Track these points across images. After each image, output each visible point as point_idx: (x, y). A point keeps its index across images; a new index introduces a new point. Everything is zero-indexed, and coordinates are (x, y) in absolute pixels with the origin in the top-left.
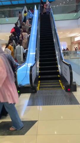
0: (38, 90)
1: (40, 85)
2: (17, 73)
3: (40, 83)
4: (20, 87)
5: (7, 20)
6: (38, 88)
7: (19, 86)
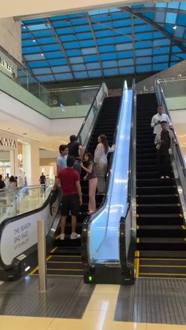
0: (137, 276)
1: (141, 263)
2: (89, 232)
3: (140, 257)
4: (93, 266)
5: (63, 110)
6: (136, 271)
7: (93, 264)
